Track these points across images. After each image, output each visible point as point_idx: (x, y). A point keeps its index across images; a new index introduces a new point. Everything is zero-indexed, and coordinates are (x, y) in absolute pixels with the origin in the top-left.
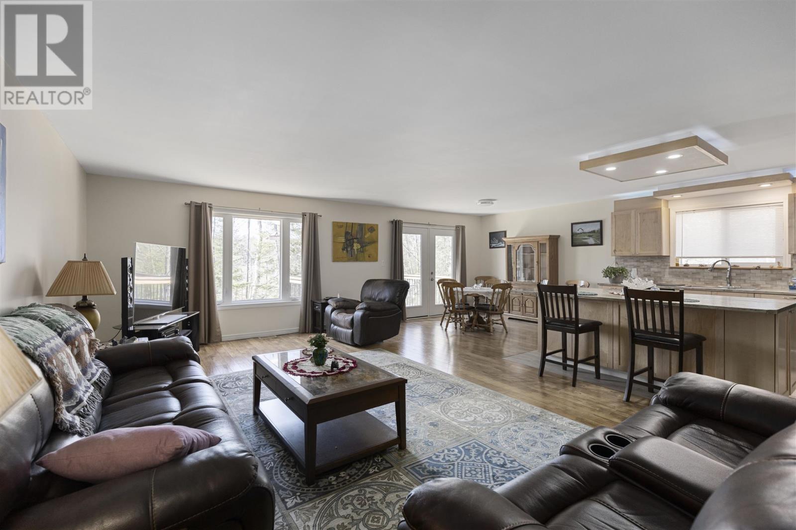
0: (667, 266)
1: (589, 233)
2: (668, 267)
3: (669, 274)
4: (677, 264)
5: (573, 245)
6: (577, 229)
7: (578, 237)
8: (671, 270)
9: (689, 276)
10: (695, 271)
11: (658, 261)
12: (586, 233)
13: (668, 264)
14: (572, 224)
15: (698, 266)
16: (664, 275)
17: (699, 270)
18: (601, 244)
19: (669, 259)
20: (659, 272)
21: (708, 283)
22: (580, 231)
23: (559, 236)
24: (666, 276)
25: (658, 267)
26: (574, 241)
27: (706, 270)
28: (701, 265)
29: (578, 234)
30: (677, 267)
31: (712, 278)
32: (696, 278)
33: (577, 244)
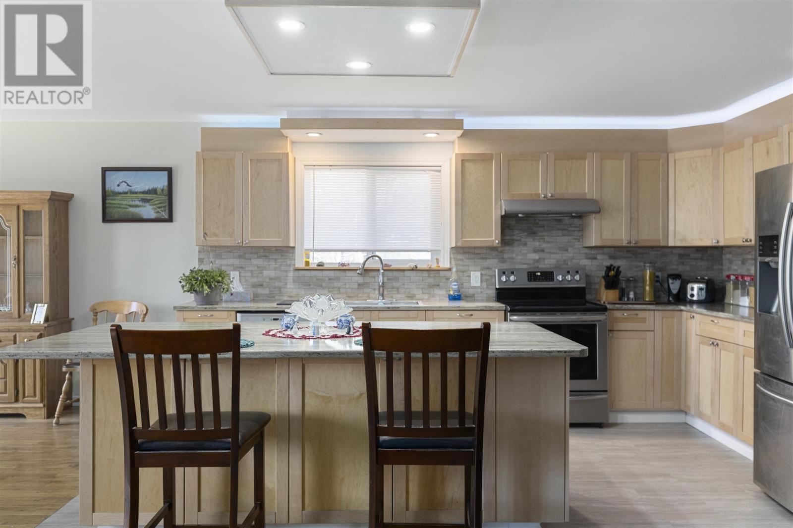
0: (290, 266)
1: (143, 193)
2: (292, 269)
3: (294, 282)
4: (307, 263)
5: (107, 218)
6: (115, 182)
7: (117, 201)
8: (297, 273)
9: (324, 284)
10: (332, 274)
11: (275, 257)
12: (136, 193)
13: (293, 262)
14: (105, 170)
15: (336, 266)
16: (286, 284)
17: (338, 274)
18: (170, 219)
19: (294, 253)
20: (278, 278)
21: (351, 295)
22: (124, 188)
23: (71, 196)
24: (288, 286)
25: (275, 269)
26: (107, 210)
27: (349, 274)
28: (343, 265)
29: (120, 193)
30: (307, 268)
31: (356, 286)
32: (334, 288)
33: (116, 216)
